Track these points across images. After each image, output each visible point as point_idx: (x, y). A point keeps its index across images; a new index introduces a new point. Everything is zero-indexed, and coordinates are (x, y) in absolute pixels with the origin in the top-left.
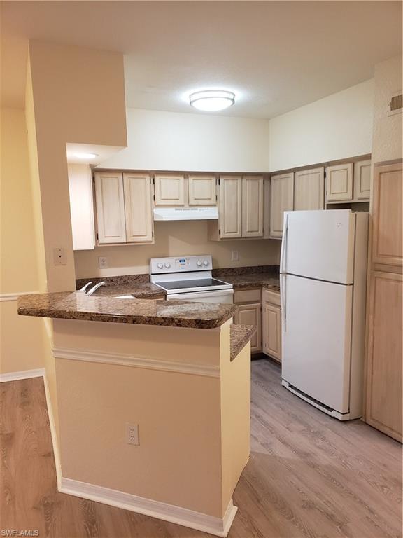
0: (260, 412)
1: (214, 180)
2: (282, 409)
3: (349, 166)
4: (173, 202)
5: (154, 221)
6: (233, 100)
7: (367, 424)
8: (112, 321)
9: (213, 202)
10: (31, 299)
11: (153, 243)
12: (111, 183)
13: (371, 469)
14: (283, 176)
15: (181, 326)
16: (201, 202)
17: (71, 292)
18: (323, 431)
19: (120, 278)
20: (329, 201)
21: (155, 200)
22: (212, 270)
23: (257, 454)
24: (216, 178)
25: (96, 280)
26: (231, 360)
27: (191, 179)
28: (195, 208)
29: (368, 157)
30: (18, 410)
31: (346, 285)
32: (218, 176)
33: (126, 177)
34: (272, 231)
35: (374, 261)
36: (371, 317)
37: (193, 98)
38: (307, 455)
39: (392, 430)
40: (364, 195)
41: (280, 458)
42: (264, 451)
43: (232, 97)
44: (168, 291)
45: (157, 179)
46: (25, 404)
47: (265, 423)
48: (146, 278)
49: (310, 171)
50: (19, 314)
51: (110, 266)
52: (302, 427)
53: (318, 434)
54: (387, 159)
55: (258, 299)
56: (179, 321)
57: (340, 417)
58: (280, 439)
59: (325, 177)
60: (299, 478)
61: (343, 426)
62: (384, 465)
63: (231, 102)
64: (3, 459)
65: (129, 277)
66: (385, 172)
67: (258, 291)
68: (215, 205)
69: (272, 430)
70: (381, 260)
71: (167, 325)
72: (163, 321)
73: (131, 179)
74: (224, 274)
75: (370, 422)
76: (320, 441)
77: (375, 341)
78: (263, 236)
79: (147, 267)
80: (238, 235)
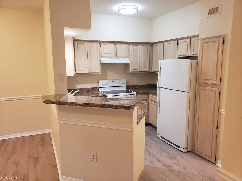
0: (148, 148)
1: (128, 45)
2: (158, 147)
3: (189, 40)
4: (109, 55)
5: (101, 64)
6: (137, 10)
7: (195, 153)
8: (86, 106)
9: (127, 55)
10: (48, 97)
11: (100, 73)
12: (82, 46)
13: (197, 172)
14: (159, 44)
15: (117, 108)
16: (122, 55)
17: (66, 94)
18: (176, 156)
19: (85, 89)
20: (179, 56)
21: (101, 54)
22: (126, 86)
23: (147, 166)
24: (129, 45)
25: (75, 90)
26: (138, 124)
27: (117, 45)
28: (119, 58)
29: (198, 36)
30: (40, 147)
31: (187, 92)
32: (129, 44)
33: (89, 43)
34: (153, 69)
35: (199, 82)
36: (198, 106)
37: (119, 8)
38: (169, 166)
39: (206, 156)
40: (195, 53)
41: (157, 167)
42: (150, 165)
43: (137, 8)
44: (107, 95)
45: (102, 44)
46: (43, 145)
47: (150, 153)
48: (97, 89)
49: (171, 42)
50: (43, 103)
51: (81, 83)
52: (167, 155)
53: (173, 158)
54: (206, 37)
55: (147, 99)
56: (116, 106)
57: (183, 150)
58: (157, 160)
59: (177, 45)
60: (166, 176)
61: (185, 154)
62: (203, 171)
63: (136, 11)
64: (35, 168)
65: (89, 89)
66: (205, 43)
67: (147, 95)
68: (128, 57)
69: (153, 156)
70: (202, 81)
71: (111, 108)
72: (108, 106)
73: (91, 44)
74: (132, 87)
75: (196, 152)
76: (175, 160)
77: (199, 117)
78: (149, 71)
79: (97, 84)
80: (138, 70)
